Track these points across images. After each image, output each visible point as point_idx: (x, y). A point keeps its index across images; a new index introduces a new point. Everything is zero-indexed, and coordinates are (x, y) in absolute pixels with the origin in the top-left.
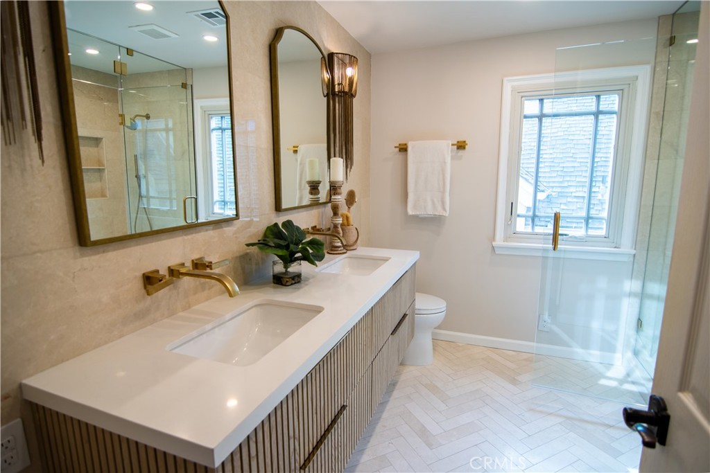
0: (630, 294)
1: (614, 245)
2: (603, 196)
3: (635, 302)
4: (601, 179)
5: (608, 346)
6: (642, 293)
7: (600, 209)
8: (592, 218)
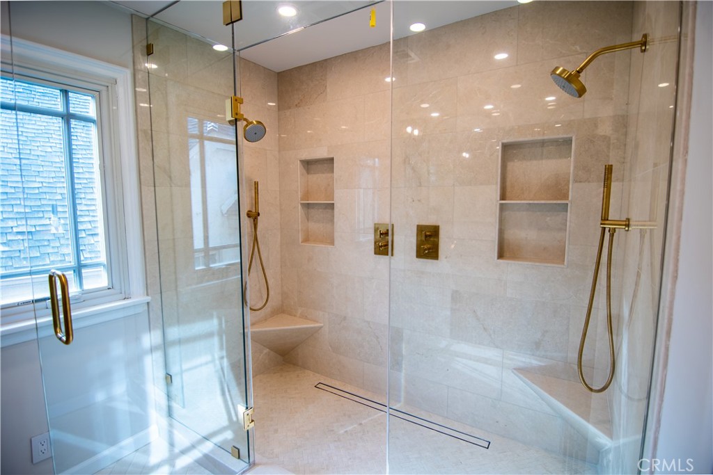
0: (152, 350)
1: (123, 296)
2: (57, 229)
3: (158, 355)
4: (51, 209)
5: (139, 423)
6: (164, 344)
7: (59, 245)
8: (85, 266)
